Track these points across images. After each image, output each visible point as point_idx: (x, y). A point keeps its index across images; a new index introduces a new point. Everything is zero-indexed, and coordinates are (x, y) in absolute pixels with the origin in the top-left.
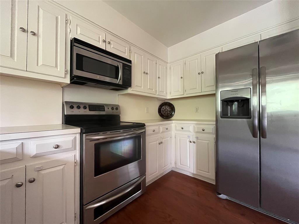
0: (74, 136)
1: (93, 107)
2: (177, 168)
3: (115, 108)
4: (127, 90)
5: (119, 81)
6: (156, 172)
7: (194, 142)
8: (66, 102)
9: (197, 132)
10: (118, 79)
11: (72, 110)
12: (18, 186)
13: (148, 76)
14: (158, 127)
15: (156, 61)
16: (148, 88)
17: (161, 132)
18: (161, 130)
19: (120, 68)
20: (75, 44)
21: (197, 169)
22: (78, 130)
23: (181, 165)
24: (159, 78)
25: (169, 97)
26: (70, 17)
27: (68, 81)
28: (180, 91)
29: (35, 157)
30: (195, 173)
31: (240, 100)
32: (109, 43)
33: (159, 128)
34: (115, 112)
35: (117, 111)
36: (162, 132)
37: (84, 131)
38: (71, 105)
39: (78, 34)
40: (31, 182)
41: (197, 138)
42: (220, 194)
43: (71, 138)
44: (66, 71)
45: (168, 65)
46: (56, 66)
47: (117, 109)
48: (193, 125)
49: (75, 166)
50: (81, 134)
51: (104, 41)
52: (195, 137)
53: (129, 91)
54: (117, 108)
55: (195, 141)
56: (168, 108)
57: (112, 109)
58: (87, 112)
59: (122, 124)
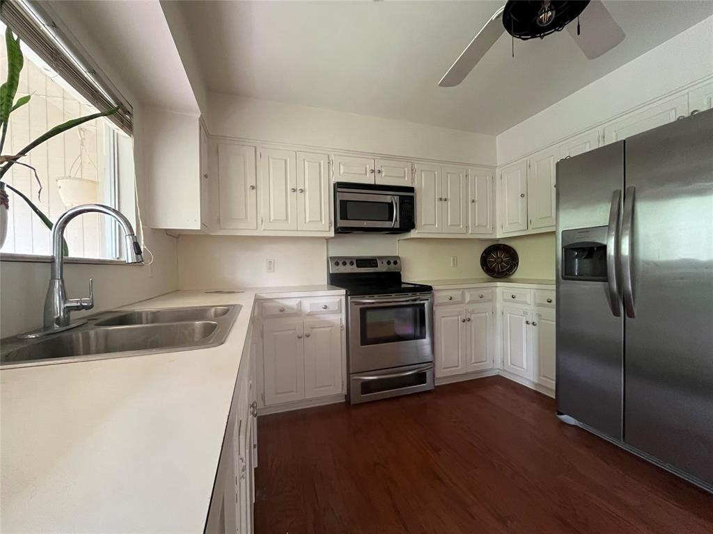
0: (340, 297)
1: (362, 262)
2: (505, 370)
3: (392, 262)
4: (409, 234)
5: (395, 224)
6: (458, 366)
7: (533, 324)
8: (331, 258)
9: (540, 305)
10: (392, 221)
11: (345, 267)
12: (299, 338)
13: (449, 203)
14: (460, 292)
15: (467, 171)
16: (449, 224)
17: (467, 301)
18: (468, 299)
19: (396, 204)
20: (339, 190)
21: (539, 375)
22: (343, 292)
23: (512, 366)
24: (473, 201)
25: (500, 234)
26: (332, 157)
27: (332, 234)
28: (520, 222)
29: (310, 315)
30: (536, 381)
31: (595, 249)
32: (379, 172)
33: (463, 295)
34: (392, 268)
35: (396, 266)
36: (469, 303)
37: (348, 293)
38: (336, 261)
39: (341, 173)
40: (308, 336)
41: (539, 316)
42: (562, 414)
43: (337, 299)
44: (330, 223)
45: (498, 171)
46: (321, 220)
47: (395, 263)
48: (533, 291)
49: (341, 330)
50: (347, 295)
51: (373, 171)
52: (537, 314)
53: (413, 234)
54: (395, 261)
55: (536, 321)
56: (502, 256)
57: (389, 263)
58: (354, 269)
59: (403, 286)
